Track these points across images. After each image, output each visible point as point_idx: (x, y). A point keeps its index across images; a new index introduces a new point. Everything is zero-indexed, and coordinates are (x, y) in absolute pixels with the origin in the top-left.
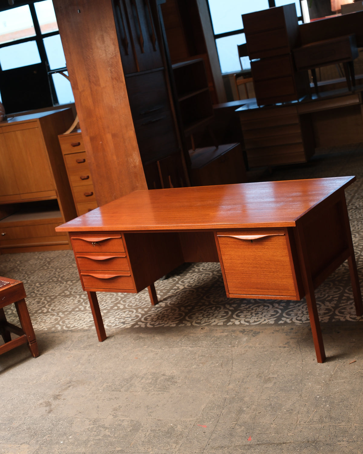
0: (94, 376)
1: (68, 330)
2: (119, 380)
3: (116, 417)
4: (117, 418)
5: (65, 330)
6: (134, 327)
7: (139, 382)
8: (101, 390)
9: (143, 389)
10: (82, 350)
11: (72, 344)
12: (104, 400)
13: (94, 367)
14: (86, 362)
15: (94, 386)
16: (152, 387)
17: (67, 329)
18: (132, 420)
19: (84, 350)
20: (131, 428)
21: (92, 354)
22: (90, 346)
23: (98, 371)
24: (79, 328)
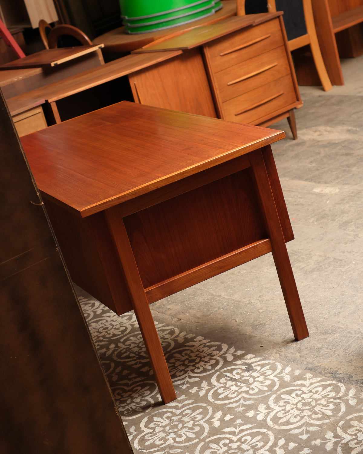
0: (349, 282)
1: (340, 380)
2: (327, 271)
3: (356, 235)
4: (356, 233)
5: (344, 383)
6: (244, 352)
7: (309, 265)
8: (354, 263)
9: (311, 257)
10: (341, 328)
11: (349, 345)
12: (356, 253)
13: (343, 295)
14: (348, 305)
15: (357, 270)
16: (301, 258)
17: (340, 385)
18: (344, 230)
19: (338, 327)
20: (349, 224)
21: (333, 316)
22: (326, 333)
23: (342, 288)
24: (319, 379)
